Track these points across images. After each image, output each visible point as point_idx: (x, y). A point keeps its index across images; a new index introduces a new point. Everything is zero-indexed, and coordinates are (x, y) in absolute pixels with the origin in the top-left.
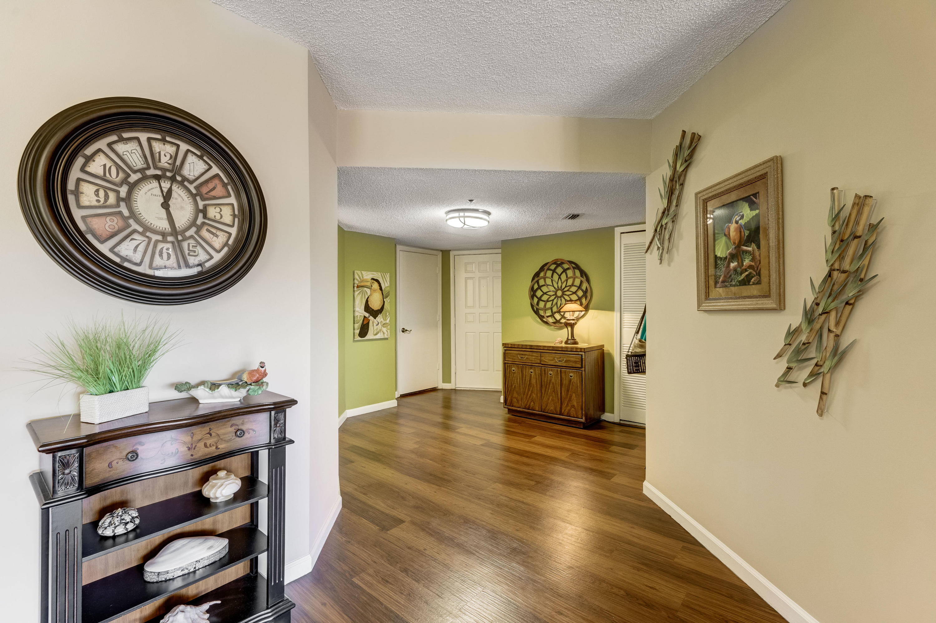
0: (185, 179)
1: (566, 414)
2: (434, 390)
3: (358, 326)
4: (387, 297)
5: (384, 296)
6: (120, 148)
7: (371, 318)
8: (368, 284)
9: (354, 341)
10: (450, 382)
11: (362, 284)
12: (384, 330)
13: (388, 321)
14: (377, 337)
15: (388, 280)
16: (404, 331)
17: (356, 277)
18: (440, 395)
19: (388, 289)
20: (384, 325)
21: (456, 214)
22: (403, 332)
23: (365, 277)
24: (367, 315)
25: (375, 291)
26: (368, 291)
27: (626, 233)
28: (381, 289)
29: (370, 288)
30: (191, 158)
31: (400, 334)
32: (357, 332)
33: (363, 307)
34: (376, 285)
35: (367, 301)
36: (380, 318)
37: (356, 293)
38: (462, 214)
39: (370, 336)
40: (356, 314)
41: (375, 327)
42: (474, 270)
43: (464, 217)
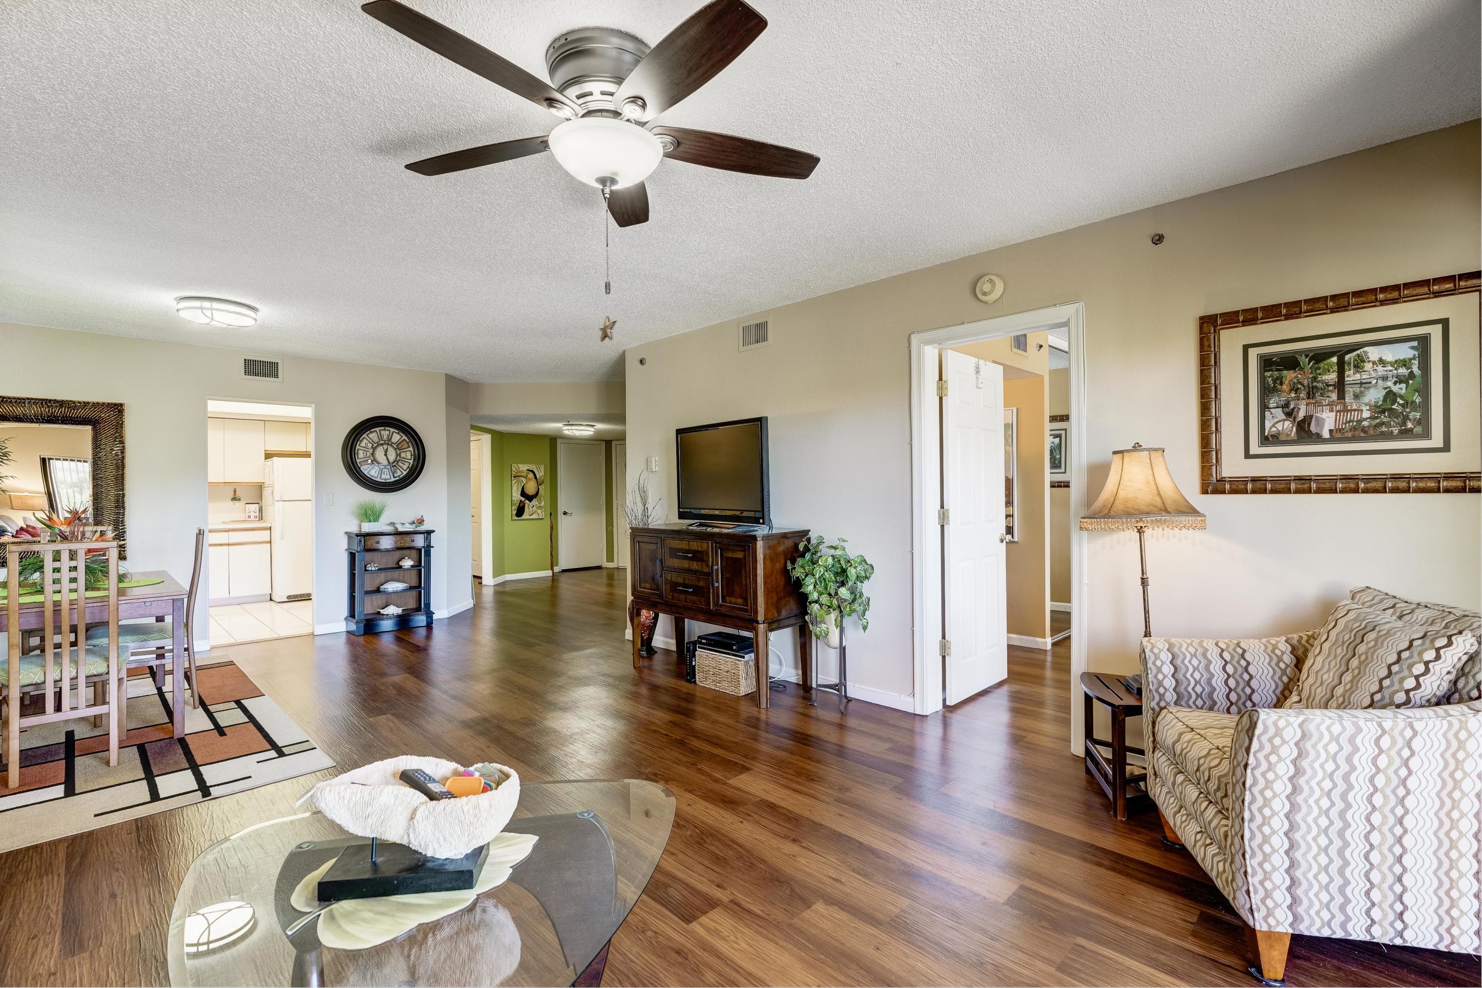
0: (392, 443)
2: (599, 568)
3: (515, 508)
4: (541, 485)
5: (539, 483)
6: (371, 436)
7: (527, 502)
8: (524, 474)
9: (512, 520)
10: (613, 561)
11: (519, 474)
12: (539, 511)
13: (542, 504)
14: (534, 517)
15: (543, 470)
16: (565, 513)
17: (514, 469)
18: (604, 572)
19: (543, 478)
20: (539, 508)
22: (564, 514)
23: (521, 469)
24: (523, 499)
25: (530, 479)
26: (524, 480)
28: (536, 478)
29: (526, 477)
30: (395, 434)
31: (560, 516)
32: (515, 512)
33: (519, 493)
34: (531, 475)
35: (523, 488)
36: (535, 502)
37: (513, 482)
39: (525, 516)
40: (513, 498)
41: (531, 510)
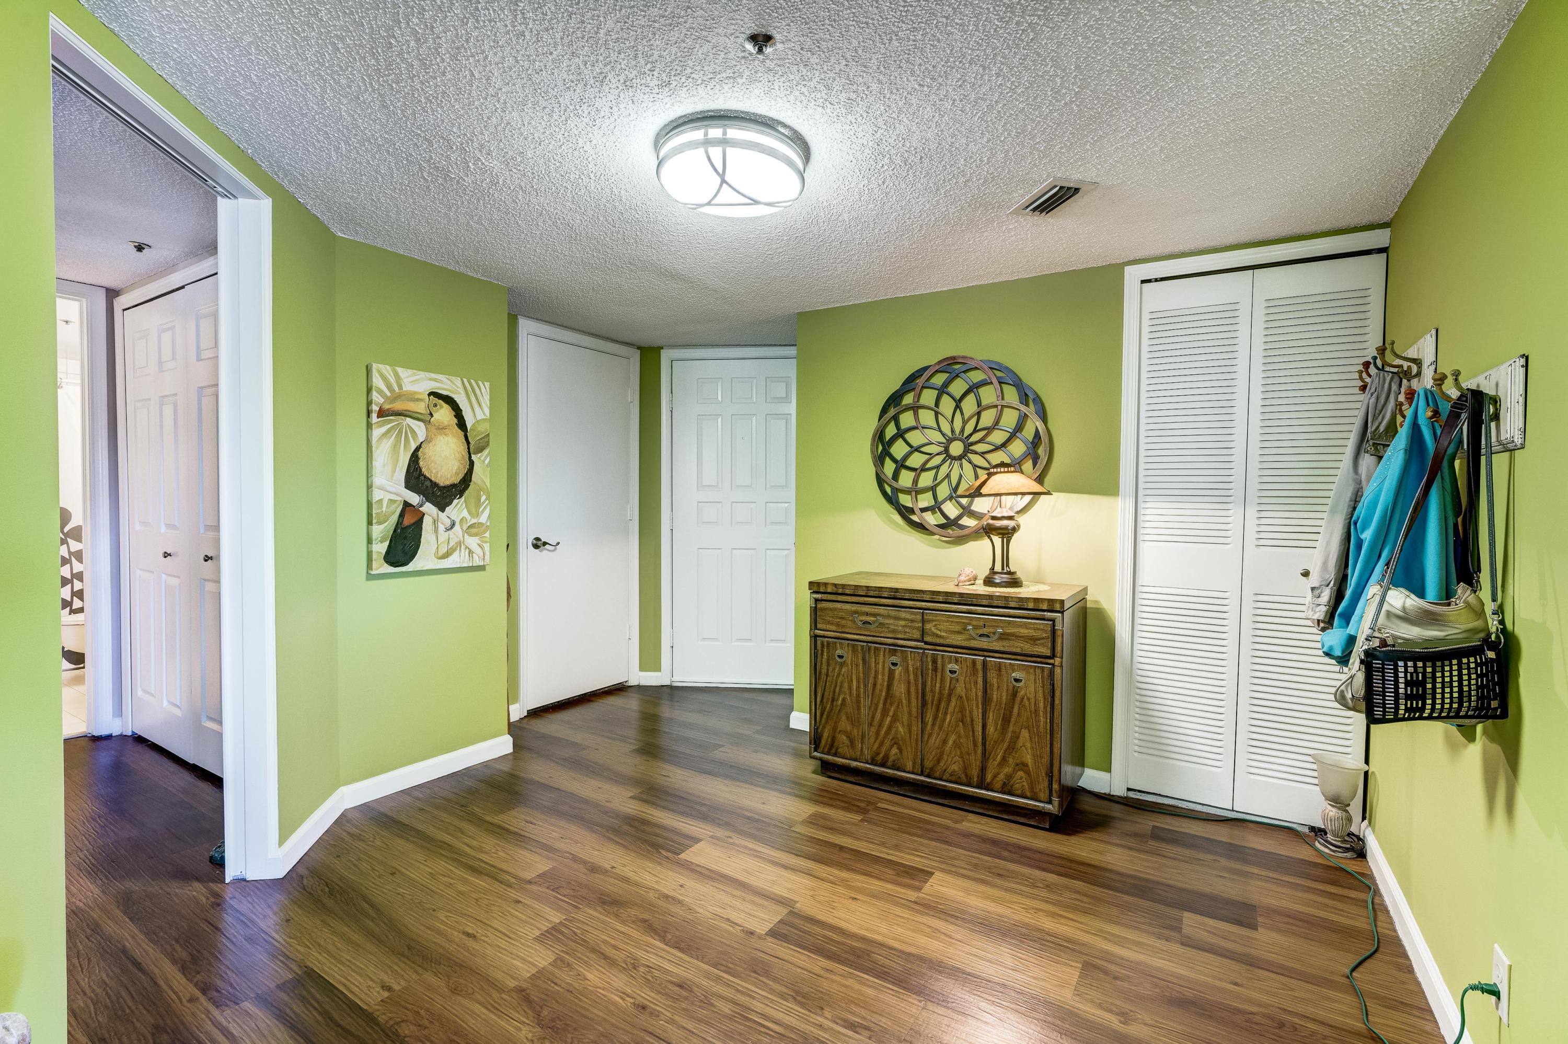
1: (998, 785)
2: (618, 689)
3: (382, 531)
4: (480, 450)
5: (472, 447)
7: (429, 509)
8: (421, 408)
9: (370, 577)
10: (657, 668)
11: (398, 406)
12: (472, 542)
13: (483, 519)
14: (455, 561)
15: (486, 400)
16: (538, 544)
17: (377, 381)
18: (632, 704)
19: (484, 428)
20: (472, 529)
21: (696, 134)
22: (536, 546)
23: (407, 387)
24: (414, 498)
25: (442, 429)
26: (420, 429)
27: (1156, 280)
28: (462, 424)
29: (426, 419)
31: (526, 552)
32: (381, 548)
33: (401, 475)
34: (444, 414)
35: (415, 458)
36: (457, 509)
37: (377, 433)
38: (715, 133)
39: (424, 559)
40: (377, 495)
41: (443, 536)
42: (720, 398)
43: (724, 142)
